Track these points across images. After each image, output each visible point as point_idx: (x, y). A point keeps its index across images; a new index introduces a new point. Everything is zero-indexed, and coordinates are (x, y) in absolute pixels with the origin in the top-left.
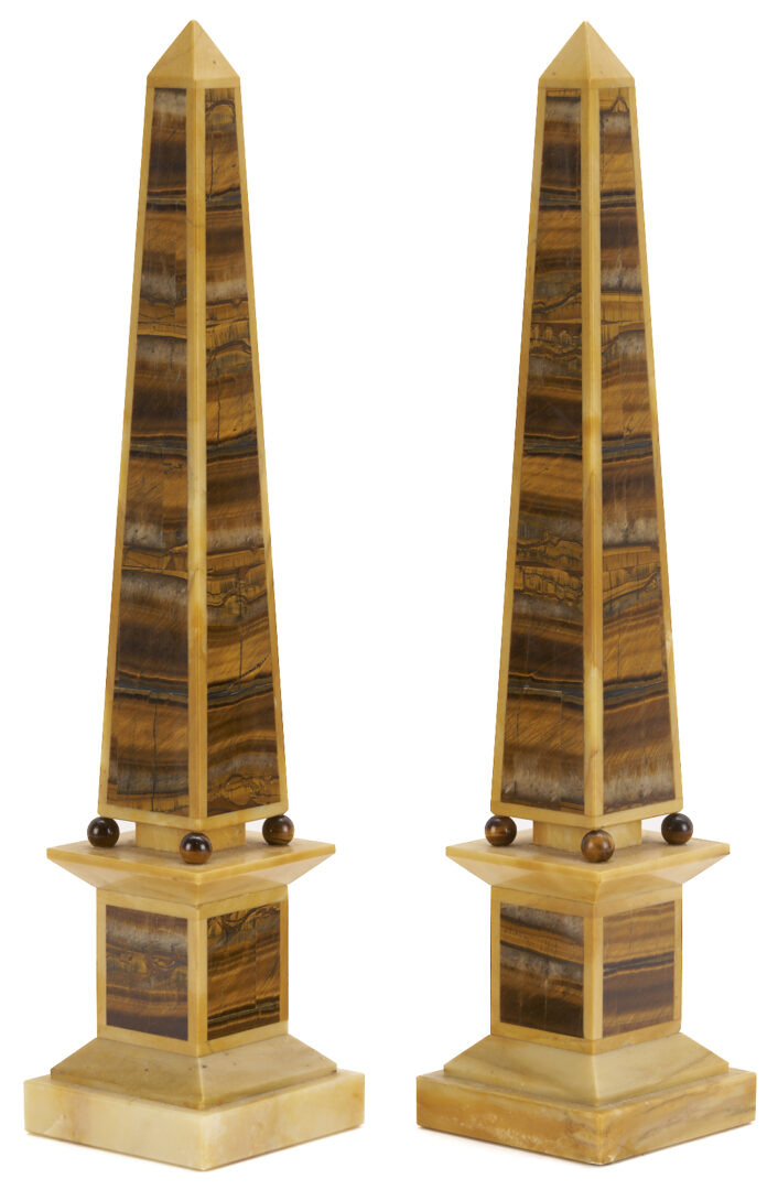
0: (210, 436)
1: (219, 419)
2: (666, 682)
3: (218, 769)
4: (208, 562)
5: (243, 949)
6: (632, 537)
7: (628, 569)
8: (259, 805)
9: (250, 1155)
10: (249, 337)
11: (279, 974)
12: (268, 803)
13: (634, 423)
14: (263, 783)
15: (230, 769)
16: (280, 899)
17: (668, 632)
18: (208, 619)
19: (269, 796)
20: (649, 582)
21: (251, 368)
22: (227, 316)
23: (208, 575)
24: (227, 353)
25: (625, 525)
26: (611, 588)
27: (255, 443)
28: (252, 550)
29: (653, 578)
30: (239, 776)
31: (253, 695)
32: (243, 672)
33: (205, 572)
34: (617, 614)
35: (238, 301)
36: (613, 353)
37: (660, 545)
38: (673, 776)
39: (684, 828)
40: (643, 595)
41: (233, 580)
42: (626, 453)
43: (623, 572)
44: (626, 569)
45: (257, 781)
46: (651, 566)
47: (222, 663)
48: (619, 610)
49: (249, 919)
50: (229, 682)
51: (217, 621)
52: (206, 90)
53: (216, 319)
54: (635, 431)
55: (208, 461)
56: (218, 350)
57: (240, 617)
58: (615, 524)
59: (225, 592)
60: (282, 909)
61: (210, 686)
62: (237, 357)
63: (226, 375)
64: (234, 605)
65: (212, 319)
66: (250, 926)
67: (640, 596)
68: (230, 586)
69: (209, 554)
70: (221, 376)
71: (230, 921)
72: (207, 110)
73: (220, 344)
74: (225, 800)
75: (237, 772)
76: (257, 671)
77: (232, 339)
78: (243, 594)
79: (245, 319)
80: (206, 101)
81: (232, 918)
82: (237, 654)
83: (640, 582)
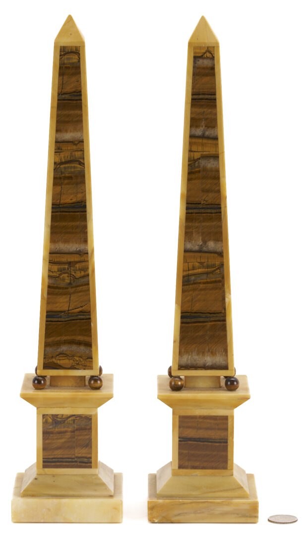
0: (54, 201)
1: (61, 194)
2: (225, 316)
3: (51, 349)
4: (50, 257)
5: (66, 432)
6: (205, 249)
7: (201, 263)
8: (78, 369)
9: (42, 521)
10: (83, 159)
11: (91, 447)
12: (84, 369)
13: (210, 198)
14: (81, 360)
15: (59, 350)
16: (92, 413)
17: (227, 295)
18: (49, 283)
19: (86, 366)
20: (215, 270)
21: (84, 173)
22: (69, 148)
23: (49, 263)
24: (69, 165)
25: (200, 243)
26: (189, 270)
27: (85, 206)
28: (80, 255)
29: (218, 268)
30: (65, 354)
31: (77, 320)
32: (70, 308)
33: (48, 262)
34: (192, 282)
35: (76, 142)
36: (196, 165)
37: (224, 254)
38: (227, 359)
39: (235, 383)
40: (211, 275)
41: (66, 267)
42: (203, 211)
43: (197, 264)
44: (199, 263)
45: (77, 359)
46: (217, 263)
47: (56, 303)
48: (194, 281)
49: (70, 419)
50: (61, 312)
51: (54, 284)
52: (61, 47)
53: (62, 149)
54: (210, 202)
55: (52, 212)
56: (62, 163)
57: (70, 284)
58: (193, 242)
59: (61, 271)
60: (93, 418)
61: (47, 312)
62: (74, 167)
63: (67, 175)
64: (67, 278)
65: (59, 149)
66: (72, 422)
67: (209, 276)
68: (64, 269)
69: (50, 253)
70: (63, 175)
71: (57, 418)
72: (60, 55)
73: (63, 161)
74: (55, 363)
75: (64, 352)
76: (80, 309)
77: (72, 159)
78: (73, 274)
79: (81, 151)
80: (60, 51)
81: (59, 416)
82: (67, 299)
83: (209, 270)
